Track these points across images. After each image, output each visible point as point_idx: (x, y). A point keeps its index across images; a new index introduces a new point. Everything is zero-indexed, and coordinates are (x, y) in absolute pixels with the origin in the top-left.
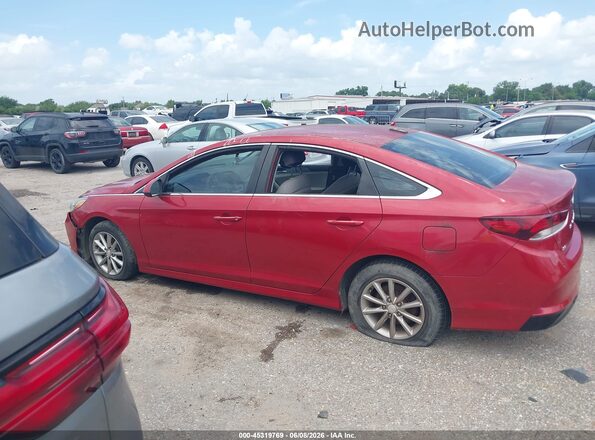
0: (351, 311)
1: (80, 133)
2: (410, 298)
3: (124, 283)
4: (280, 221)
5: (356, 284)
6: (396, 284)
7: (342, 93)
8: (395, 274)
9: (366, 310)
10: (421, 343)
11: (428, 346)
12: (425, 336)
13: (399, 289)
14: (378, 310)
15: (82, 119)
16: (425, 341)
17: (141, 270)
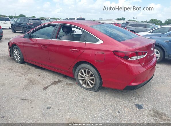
0: (76, 78)
1: (31, 24)
2: (92, 76)
3: (20, 64)
4: (58, 48)
5: (77, 70)
6: (88, 71)
7: (117, 19)
8: (87, 67)
9: (79, 78)
10: (94, 90)
11: (96, 91)
12: (95, 88)
13: (89, 72)
14: (83, 78)
15: (32, 19)
16: (95, 90)
17: (25, 61)
